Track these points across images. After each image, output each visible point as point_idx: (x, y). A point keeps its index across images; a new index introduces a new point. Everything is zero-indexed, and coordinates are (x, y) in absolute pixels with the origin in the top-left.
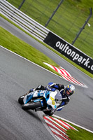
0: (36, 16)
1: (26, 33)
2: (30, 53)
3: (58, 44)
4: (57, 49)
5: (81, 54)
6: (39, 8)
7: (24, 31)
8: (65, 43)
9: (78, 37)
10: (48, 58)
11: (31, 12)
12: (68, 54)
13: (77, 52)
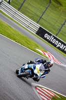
0: (31, 15)
1: (23, 27)
2: (26, 42)
3: (46, 36)
4: (46, 39)
5: (62, 43)
6: (33, 10)
7: (22, 26)
8: (51, 35)
9: (60, 30)
10: (39, 46)
11: (27, 13)
12: (53, 42)
13: (60, 41)
